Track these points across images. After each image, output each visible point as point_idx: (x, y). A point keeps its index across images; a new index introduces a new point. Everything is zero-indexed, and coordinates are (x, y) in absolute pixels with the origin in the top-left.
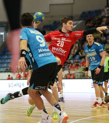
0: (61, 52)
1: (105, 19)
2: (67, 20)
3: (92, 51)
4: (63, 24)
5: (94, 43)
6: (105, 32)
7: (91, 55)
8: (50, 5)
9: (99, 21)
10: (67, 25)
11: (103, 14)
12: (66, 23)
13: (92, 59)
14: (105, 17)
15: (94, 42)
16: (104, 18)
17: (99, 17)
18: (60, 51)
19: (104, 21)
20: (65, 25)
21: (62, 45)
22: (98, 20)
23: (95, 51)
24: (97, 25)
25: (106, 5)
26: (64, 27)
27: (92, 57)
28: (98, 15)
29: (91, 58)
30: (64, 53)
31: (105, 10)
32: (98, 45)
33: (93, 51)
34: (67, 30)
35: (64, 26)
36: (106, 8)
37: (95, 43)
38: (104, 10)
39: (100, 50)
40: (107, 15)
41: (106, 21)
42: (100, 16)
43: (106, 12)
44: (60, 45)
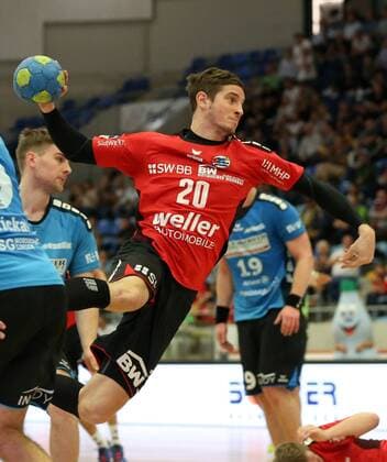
0: (196, 230)
1: (293, 94)
2: (216, 83)
3: (248, 231)
4: (201, 95)
5: (257, 198)
6: (294, 150)
7: (242, 249)
8: (48, 26)
9: (269, 102)
10: (216, 104)
11: (285, 68)
12: (211, 95)
13: (248, 269)
14: (293, 82)
15: (258, 194)
16: (290, 88)
17: (266, 85)
18: (192, 229)
19: (288, 102)
20: (208, 101)
21: (201, 199)
22: (264, 96)
23: (263, 231)
24: (260, 117)
25: (300, 29)
26: (203, 109)
27: (246, 259)
28: (262, 73)
29: (241, 264)
30: (210, 235)
31: (297, 51)
32: (278, 206)
33: (254, 233)
34: (216, 129)
35: (200, 104)
36: (299, 42)
37: (263, 196)
38: (289, 53)
39: (290, 229)
40: (302, 76)
41: (298, 103)
42: (272, 81)
43: (299, 61)
44: (190, 197)
